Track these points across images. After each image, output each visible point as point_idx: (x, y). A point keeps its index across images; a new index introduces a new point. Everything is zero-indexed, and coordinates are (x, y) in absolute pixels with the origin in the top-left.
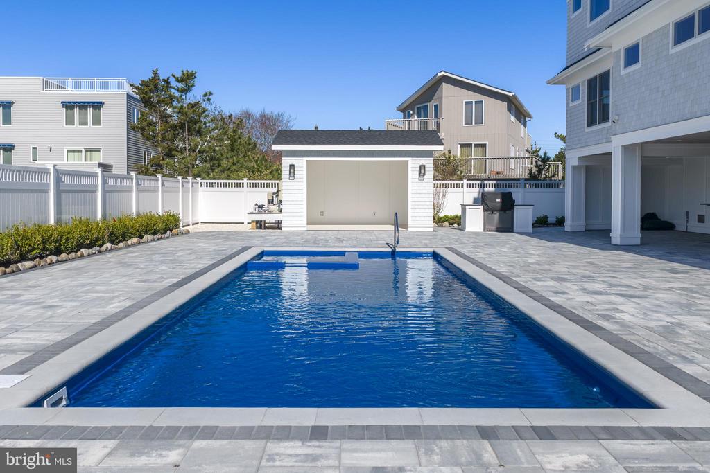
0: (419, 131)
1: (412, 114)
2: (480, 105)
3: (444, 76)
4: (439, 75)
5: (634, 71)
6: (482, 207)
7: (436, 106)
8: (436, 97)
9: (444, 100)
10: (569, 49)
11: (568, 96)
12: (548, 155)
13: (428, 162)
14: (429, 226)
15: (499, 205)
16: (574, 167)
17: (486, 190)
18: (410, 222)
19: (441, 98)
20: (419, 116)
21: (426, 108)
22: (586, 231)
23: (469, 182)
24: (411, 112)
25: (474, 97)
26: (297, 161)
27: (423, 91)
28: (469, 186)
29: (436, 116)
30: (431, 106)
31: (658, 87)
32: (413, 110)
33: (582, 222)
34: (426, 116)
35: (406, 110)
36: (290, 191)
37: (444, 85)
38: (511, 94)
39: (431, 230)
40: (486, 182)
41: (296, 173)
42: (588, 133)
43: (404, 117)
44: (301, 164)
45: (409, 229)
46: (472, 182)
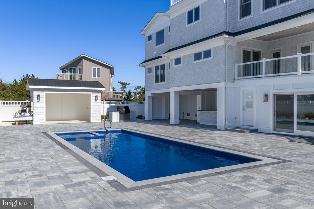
0: (71, 80)
1: (67, 71)
2: (99, 70)
3: (84, 56)
4: (82, 56)
5: (179, 67)
6: (118, 112)
7: (80, 69)
8: (80, 64)
9: (84, 67)
10: (146, 54)
11: (146, 71)
12: (131, 91)
13: (98, 94)
14: (99, 120)
15: (124, 111)
16: (149, 97)
17: (112, 105)
18: (92, 119)
19: (82, 66)
20: (71, 72)
21: (74, 69)
22: (153, 120)
23: (106, 102)
24: (67, 70)
25: (97, 66)
26: (41, 93)
27: (73, 62)
28: (106, 103)
29: (80, 73)
30: (77, 69)
31: (188, 73)
32: (68, 69)
33: (152, 117)
34: (74, 72)
35: (64, 69)
36: (37, 107)
37: (84, 60)
38: (112, 66)
39: (100, 122)
40: (112, 102)
41: (41, 98)
42: (155, 85)
43: (63, 72)
44: (43, 94)
45: (91, 122)
46: (107, 102)
